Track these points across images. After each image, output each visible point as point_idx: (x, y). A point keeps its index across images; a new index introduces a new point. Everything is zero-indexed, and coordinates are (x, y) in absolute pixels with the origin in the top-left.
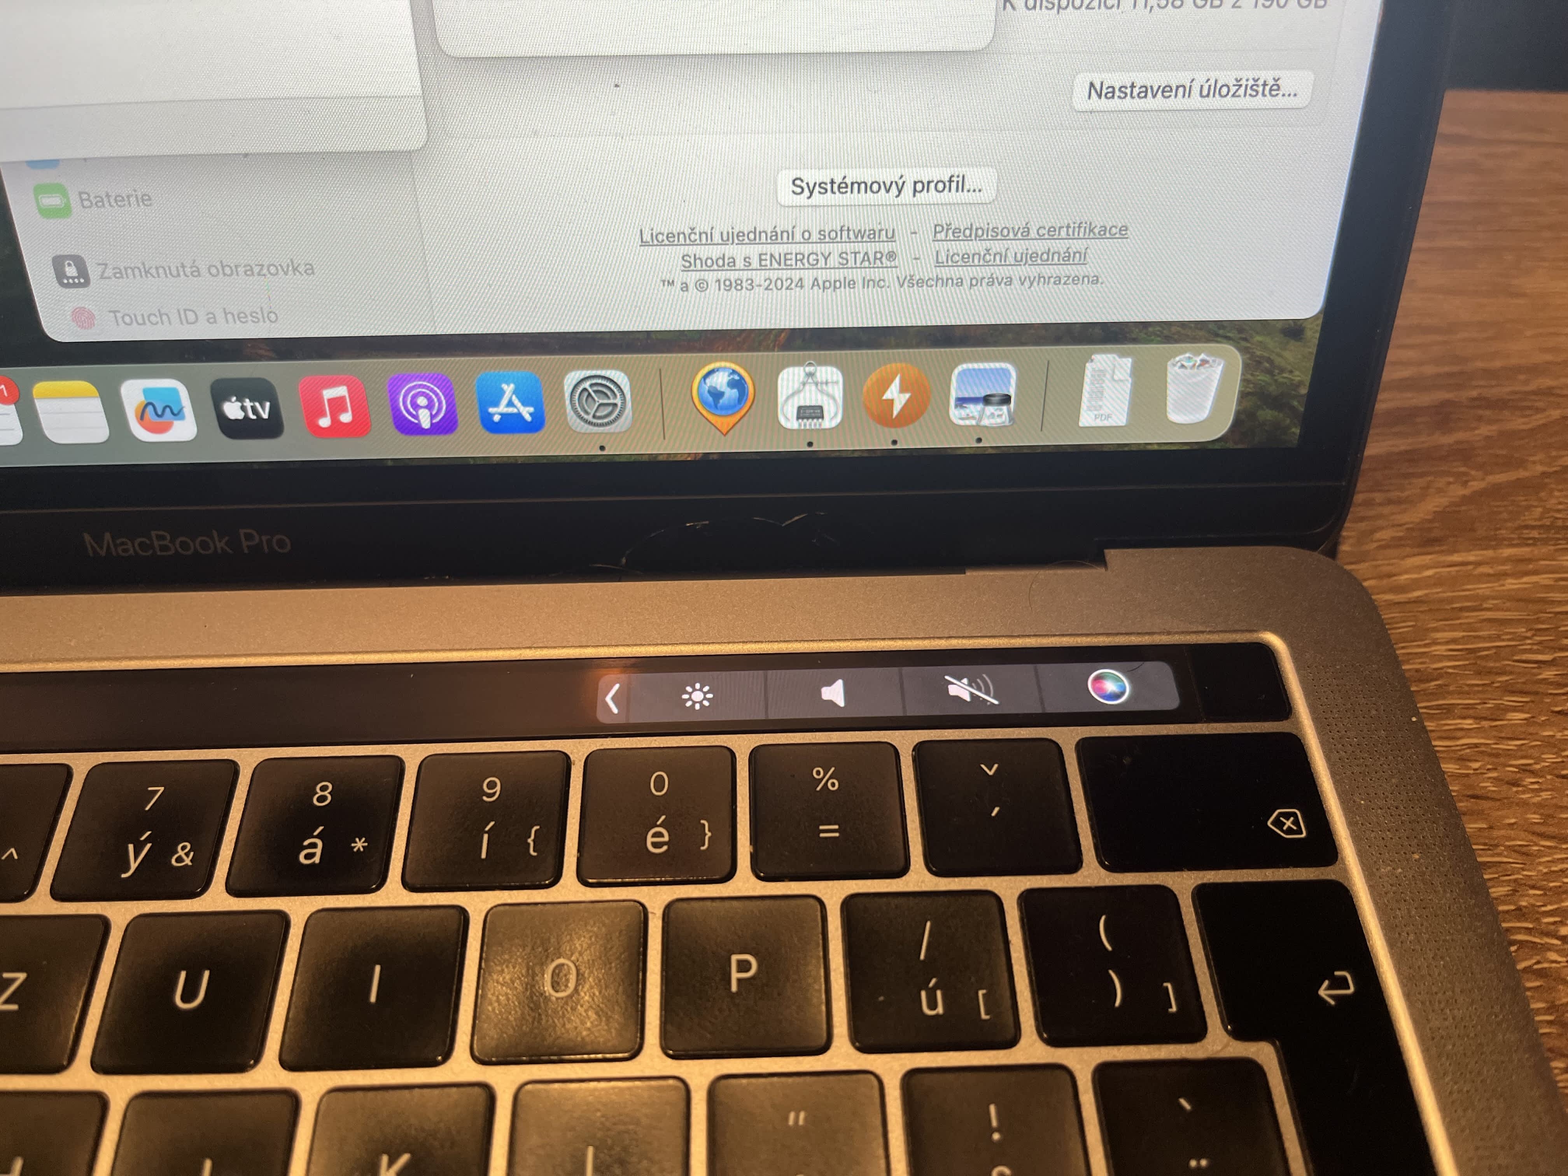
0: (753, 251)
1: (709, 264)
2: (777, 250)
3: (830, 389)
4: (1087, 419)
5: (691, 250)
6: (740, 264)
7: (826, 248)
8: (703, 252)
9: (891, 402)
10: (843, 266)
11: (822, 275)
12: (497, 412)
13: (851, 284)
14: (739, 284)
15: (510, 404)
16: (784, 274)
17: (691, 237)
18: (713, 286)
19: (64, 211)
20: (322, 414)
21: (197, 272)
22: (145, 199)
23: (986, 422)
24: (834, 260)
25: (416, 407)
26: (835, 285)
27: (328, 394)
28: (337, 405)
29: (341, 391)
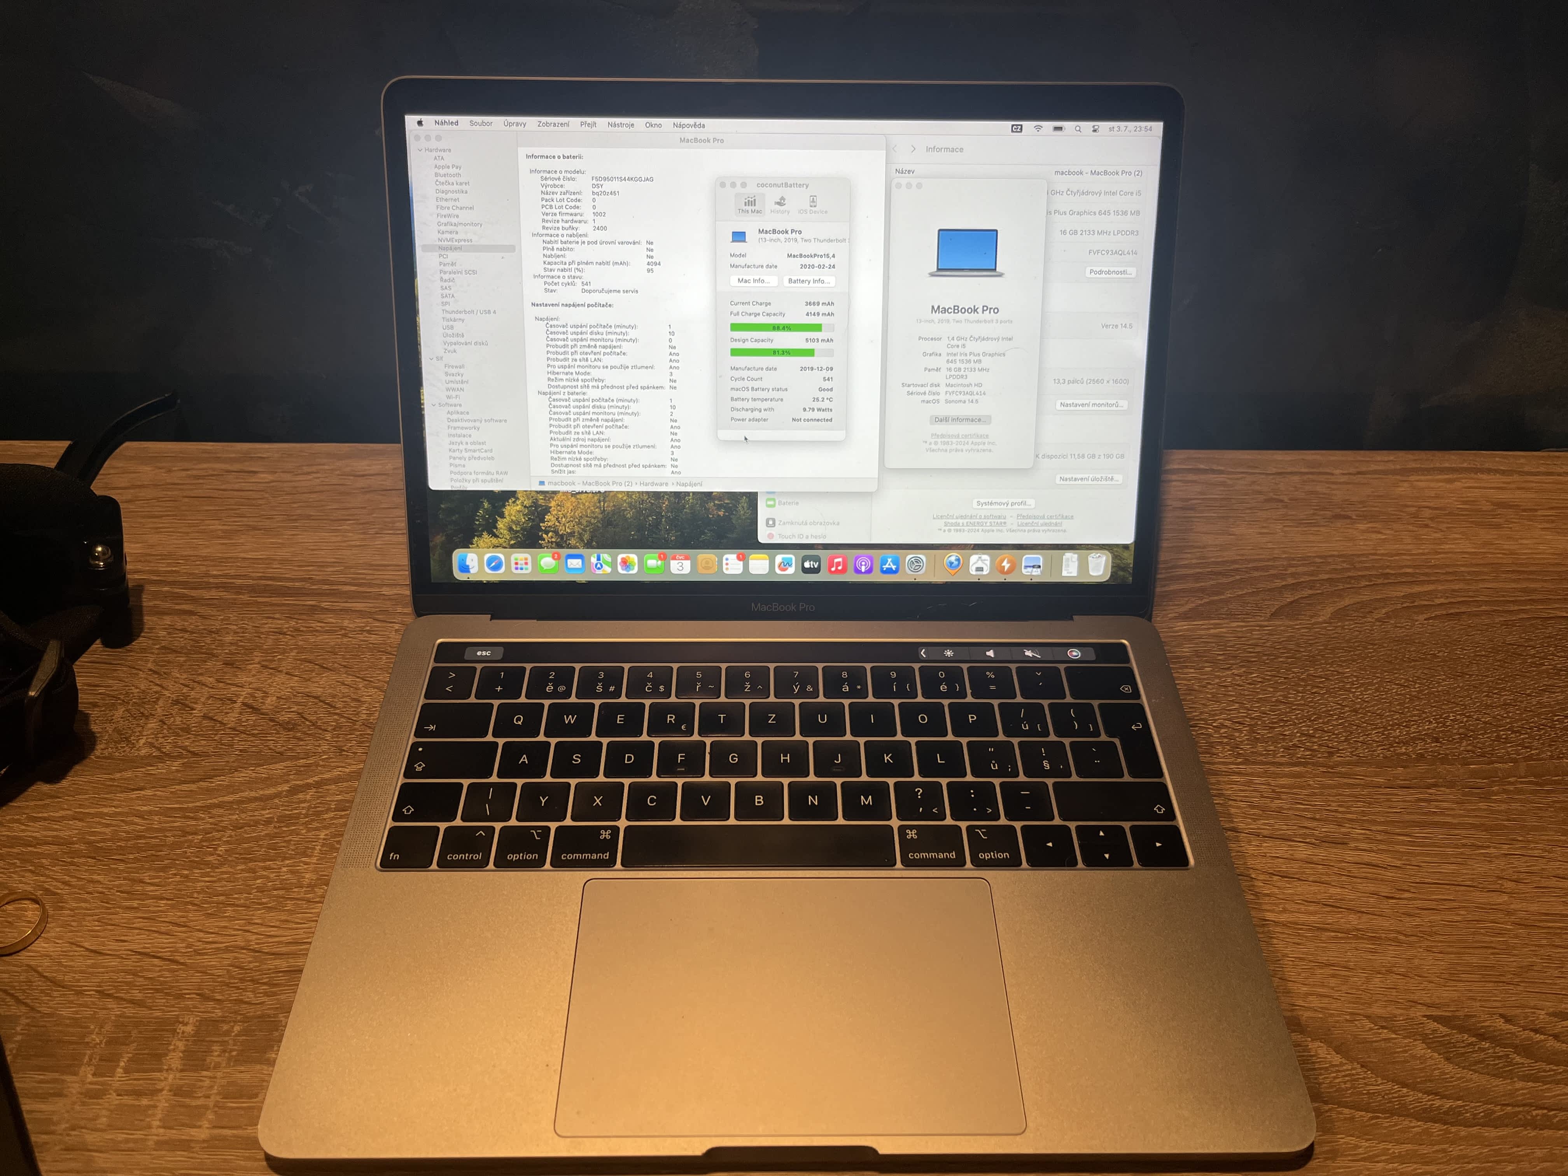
0: (965, 521)
1: (952, 525)
2: (972, 521)
3: (986, 562)
4: (1064, 573)
5: (947, 521)
6: (961, 525)
7: (986, 520)
8: (950, 521)
9: (1004, 567)
10: (991, 526)
11: (984, 528)
12: (885, 567)
13: (993, 531)
14: (960, 530)
15: (889, 565)
16: (974, 528)
17: (948, 517)
18: (953, 531)
19: (773, 506)
20: (833, 567)
21: (806, 524)
22: (797, 503)
23: (1034, 574)
24: (988, 524)
25: (861, 565)
26: (988, 531)
27: (836, 560)
28: (838, 564)
29: (840, 560)
